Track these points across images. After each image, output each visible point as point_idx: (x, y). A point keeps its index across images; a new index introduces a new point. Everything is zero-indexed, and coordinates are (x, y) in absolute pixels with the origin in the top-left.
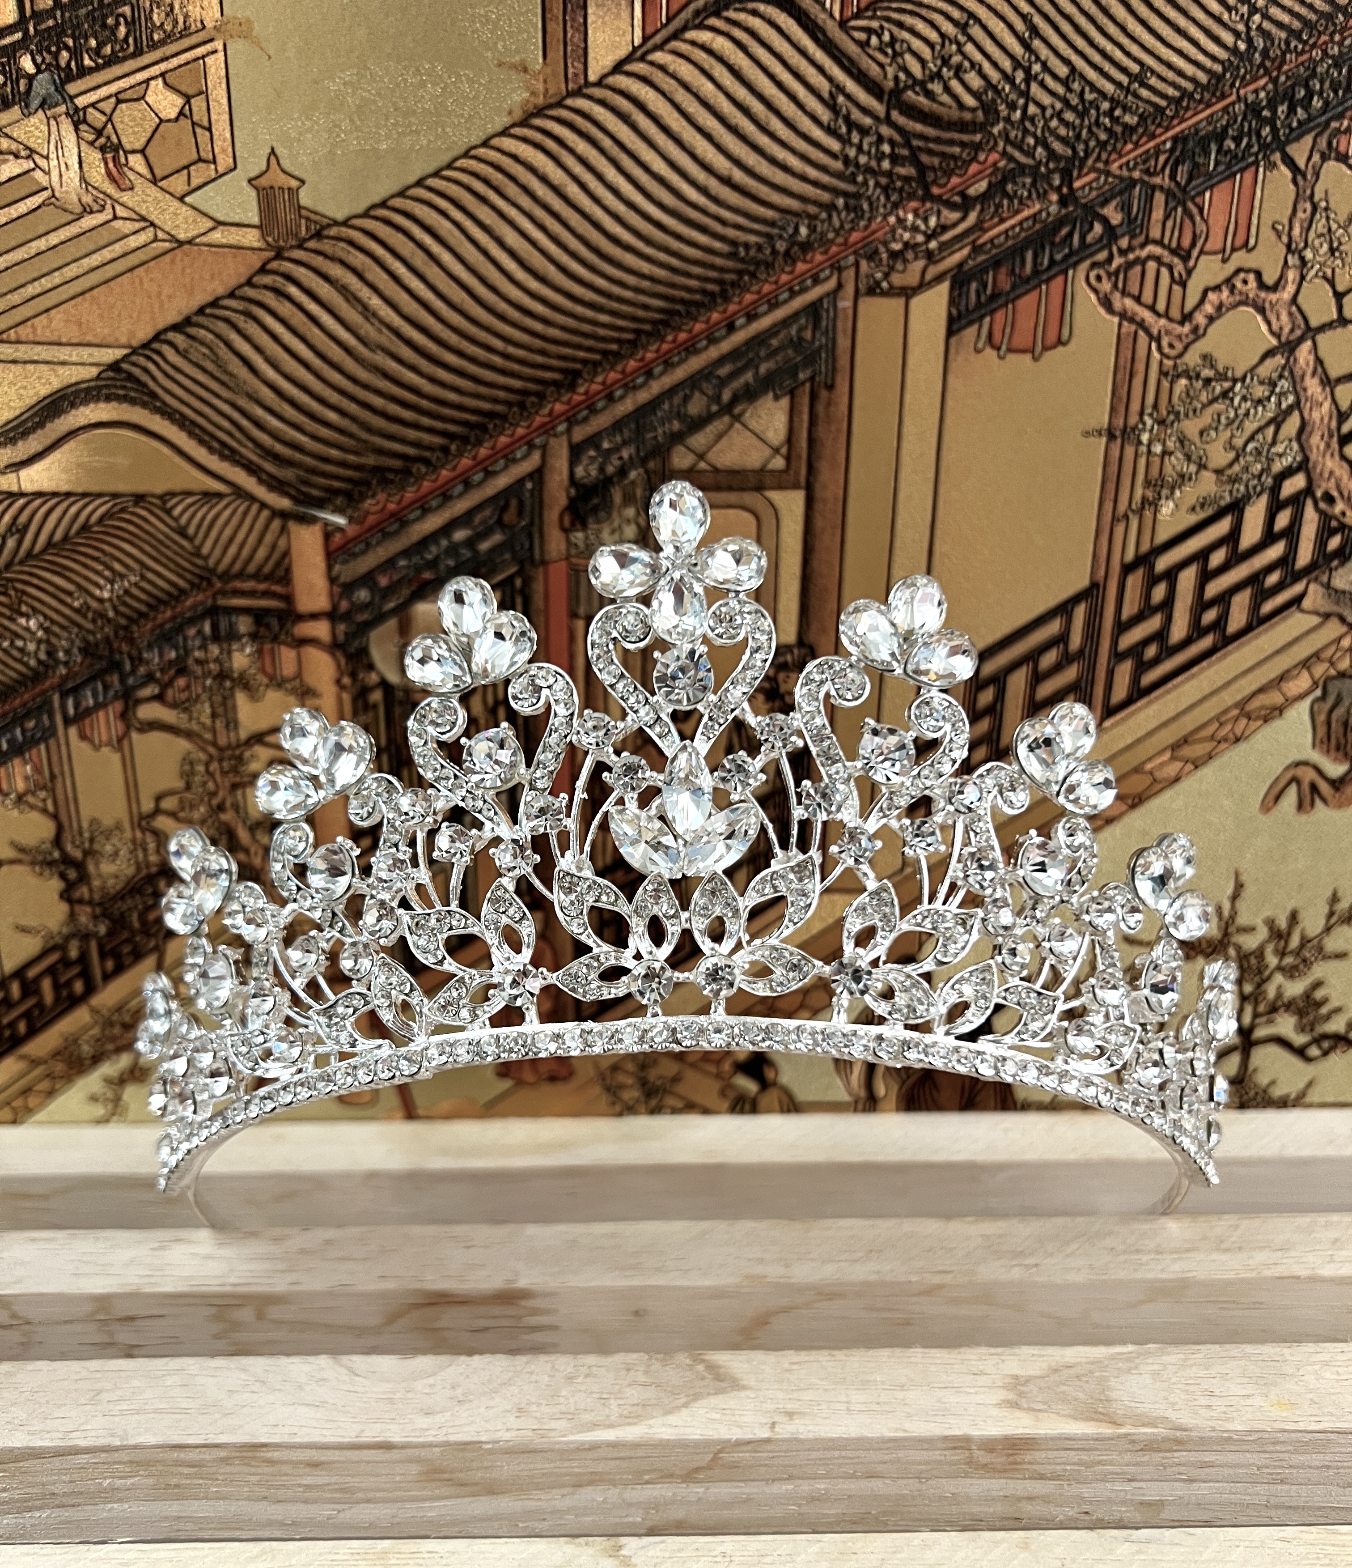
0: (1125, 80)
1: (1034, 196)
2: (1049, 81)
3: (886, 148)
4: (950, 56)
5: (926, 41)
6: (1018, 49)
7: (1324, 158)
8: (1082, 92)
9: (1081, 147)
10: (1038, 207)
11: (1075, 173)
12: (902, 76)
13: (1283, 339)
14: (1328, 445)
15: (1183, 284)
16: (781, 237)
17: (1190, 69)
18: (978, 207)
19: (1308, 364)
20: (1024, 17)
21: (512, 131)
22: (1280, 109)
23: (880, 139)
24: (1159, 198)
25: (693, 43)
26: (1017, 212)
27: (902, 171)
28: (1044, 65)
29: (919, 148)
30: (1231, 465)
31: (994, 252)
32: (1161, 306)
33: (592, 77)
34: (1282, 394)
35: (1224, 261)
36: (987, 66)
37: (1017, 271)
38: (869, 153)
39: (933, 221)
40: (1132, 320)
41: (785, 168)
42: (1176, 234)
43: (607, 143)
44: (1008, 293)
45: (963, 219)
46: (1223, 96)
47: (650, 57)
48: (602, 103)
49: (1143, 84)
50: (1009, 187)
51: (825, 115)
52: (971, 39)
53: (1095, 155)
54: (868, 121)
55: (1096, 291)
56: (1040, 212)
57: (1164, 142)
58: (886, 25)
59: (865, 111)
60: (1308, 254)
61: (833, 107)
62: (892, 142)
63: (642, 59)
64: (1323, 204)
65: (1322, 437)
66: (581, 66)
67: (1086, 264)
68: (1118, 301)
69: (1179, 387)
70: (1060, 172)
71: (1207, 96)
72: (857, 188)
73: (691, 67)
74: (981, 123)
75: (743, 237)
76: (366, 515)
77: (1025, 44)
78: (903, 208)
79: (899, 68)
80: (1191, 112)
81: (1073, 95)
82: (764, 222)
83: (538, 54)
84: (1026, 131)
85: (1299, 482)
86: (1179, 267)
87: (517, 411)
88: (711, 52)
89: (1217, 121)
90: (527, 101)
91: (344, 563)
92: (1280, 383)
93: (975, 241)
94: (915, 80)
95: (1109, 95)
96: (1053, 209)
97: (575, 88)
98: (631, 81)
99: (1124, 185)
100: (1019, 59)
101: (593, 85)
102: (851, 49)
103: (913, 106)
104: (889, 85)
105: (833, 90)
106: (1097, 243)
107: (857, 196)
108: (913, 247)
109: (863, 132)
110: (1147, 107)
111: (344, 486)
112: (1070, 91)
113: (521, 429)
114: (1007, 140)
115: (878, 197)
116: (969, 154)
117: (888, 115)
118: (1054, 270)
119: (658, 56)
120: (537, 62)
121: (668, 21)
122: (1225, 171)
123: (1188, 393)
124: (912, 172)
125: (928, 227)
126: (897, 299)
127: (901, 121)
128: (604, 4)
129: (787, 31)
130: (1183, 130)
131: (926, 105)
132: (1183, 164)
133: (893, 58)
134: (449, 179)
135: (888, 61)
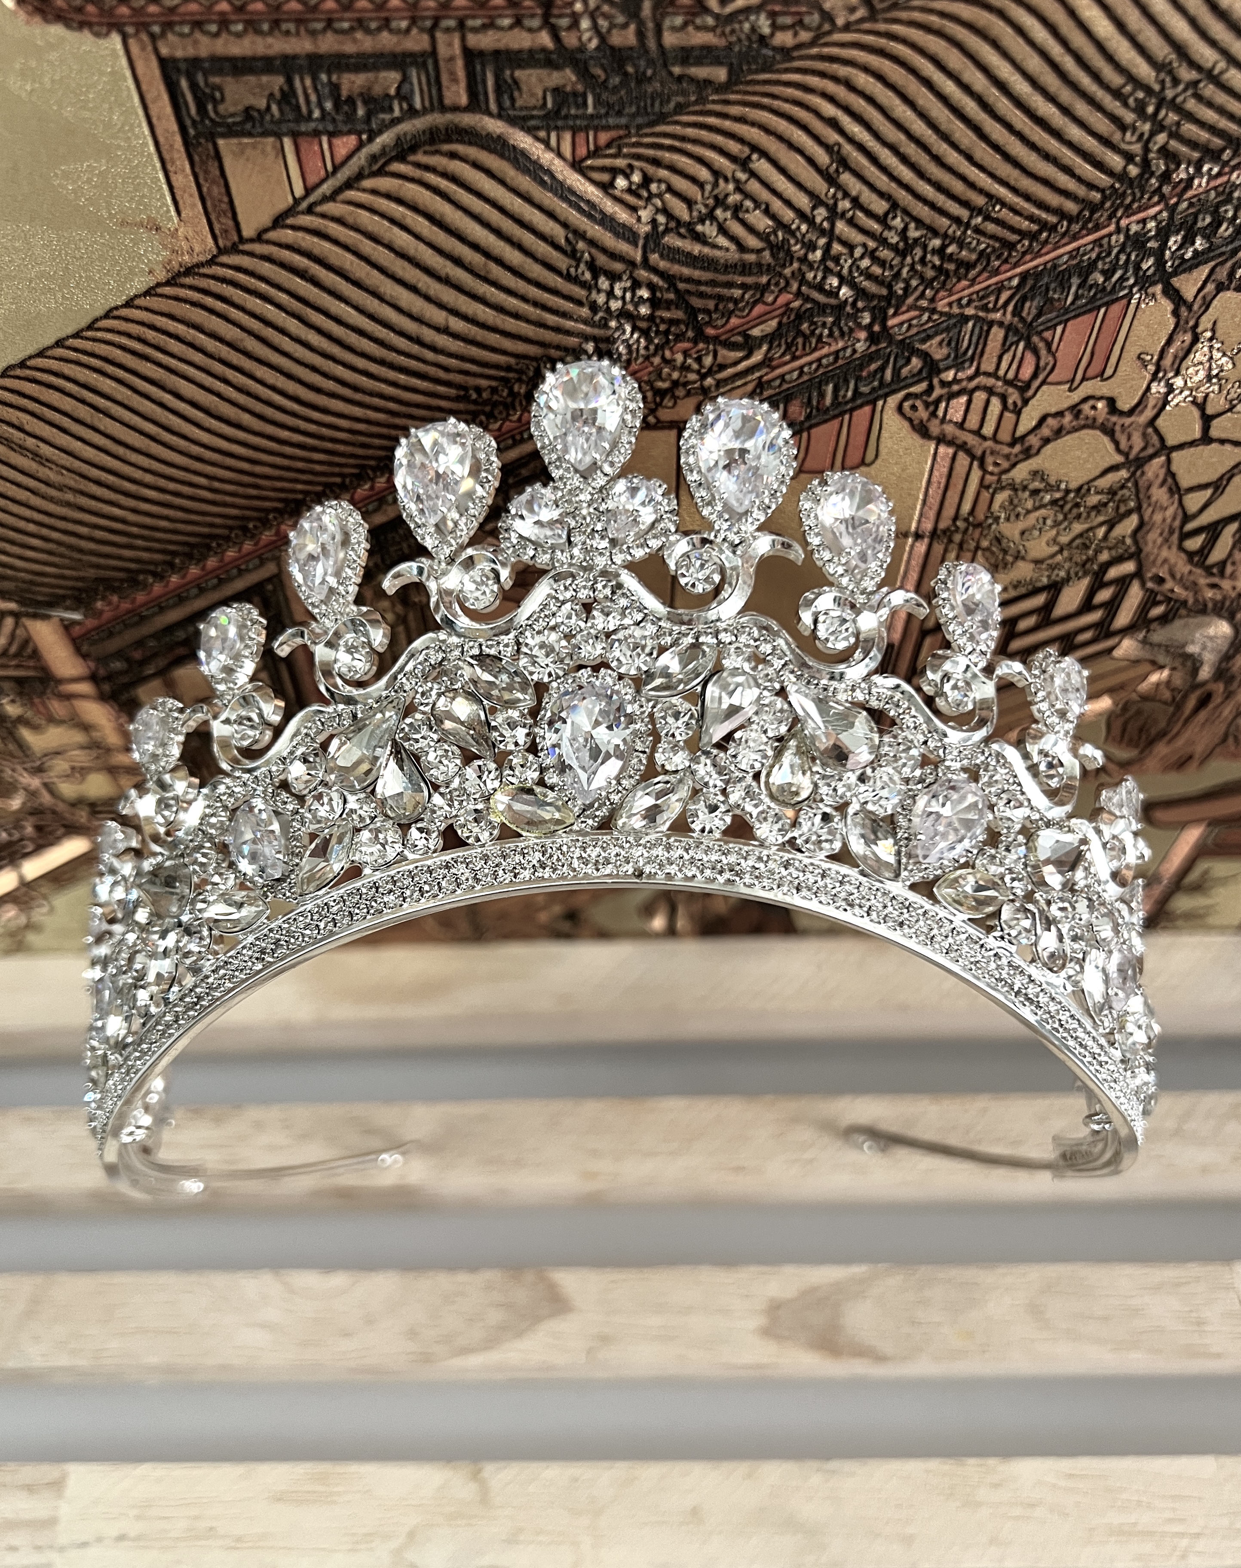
0: (964, 214)
1: (837, 333)
2: (860, 218)
3: (645, 293)
4: (727, 196)
5: (693, 180)
6: (819, 185)
7: (1221, 288)
8: (905, 229)
9: (899, 288)
10: (841, 344)
11: (891, 311)
12: (661, 219)
13: (1132, 457)
14: (1166, 540)
15: (1018, 413)
16: (519, 380)
17: (1054, 200)
18: (765, 348)
19: (1157, 476)
20: (828, 148)
21: (159, 290)
22: (1173, 239)
23: (636, 284)
24: (997, 335)
25: (374, 192)
26: (815, 349)
27: (666, 315)
28: (856, 202)
29: (688, 292)
30: (1053, 556)
31: (785, 386)
32: (988, 430)
33: (248, 231)
34: (1124, 501)
35: (1070, 390)
36: (777, 205)
37: (815, 403)
38: (623, 298)
39: (708, 361)
40: (950, 443)
41: (516, 316)
42: (1014, 366)
43: (283, 298)
44: (802, 423)
45: (747, 357)
46: (1097, 227)
47: (319, 209)
48: (267, 258)
49: (987, 218)
50: (805, 326)
51: (562, 262)
52: (753, 174)
53: (917, 294)
54: (618, 267)
55: (910, 420)
56: (844, 349)
57: (1010, 279)
58: (636, 163)
59: (613, 256)
60: (1178, 382)
61: (573, 255)
62: (651, 287)
63: (310, 211)
64: (1208, 334)
65: (1161, 534)
66: (231, 223)
67: (901, 395)
68: (934, 428)
69: (1002, 497)
70: (872, 310)
71: (1076, 227)
72: (610, 332)
73: (376, 218)
74: (769, 265)
75: (472, 381)
76: (101, 612)
77: (831, 180)
78: (671, 349)
79: (658, 211)
80: (1050, 246)
81: (893, 233)
82: (497, 367)
83: (168, 211)
84: (827, 271)
85: (1129, 567)
86: (1014, 396)
87: (240, 533)
88: (400, 201)
89: (1084, 254)
90: (170, 261)
91: (91, 645)
92: (1120, 493)
93: (761, 378)
94: (679, 222)
95: (942, 231)
96: (860, 346)
97: (229, 244)
98: (300, 234)
99: (952, 321)
100: (823, 197)
101: (251, 240)
102: (591, 192)
103: (678, 250)
104: (644, 229)
105: (570, 236)
106: (914, 376)
107: (610, 340)
108: (685, 384)
109: (614, 277)
110: (991, 242)
111: (69, 592)
112: (890, 228)
113: (248, 546)
114: (803, 281)
115: (638, 341)
116: (753, 296)
117: (645, 259)
118: (859, 402)
119: (330, 208)
120: (170, 219)
121: (336, 169)
122: (1086, 304)
123: (1011, 502)
124: (679, 314)
125: (701, 366)
126: (666, 432)
127: (663, 265)
128: (242, 152)
129: (499, 175)
130: (1037, 267)
131: (696, 249)
132: (1032, 300)
133: (648, 199)
134: (94, 340)
135: (641, 203)
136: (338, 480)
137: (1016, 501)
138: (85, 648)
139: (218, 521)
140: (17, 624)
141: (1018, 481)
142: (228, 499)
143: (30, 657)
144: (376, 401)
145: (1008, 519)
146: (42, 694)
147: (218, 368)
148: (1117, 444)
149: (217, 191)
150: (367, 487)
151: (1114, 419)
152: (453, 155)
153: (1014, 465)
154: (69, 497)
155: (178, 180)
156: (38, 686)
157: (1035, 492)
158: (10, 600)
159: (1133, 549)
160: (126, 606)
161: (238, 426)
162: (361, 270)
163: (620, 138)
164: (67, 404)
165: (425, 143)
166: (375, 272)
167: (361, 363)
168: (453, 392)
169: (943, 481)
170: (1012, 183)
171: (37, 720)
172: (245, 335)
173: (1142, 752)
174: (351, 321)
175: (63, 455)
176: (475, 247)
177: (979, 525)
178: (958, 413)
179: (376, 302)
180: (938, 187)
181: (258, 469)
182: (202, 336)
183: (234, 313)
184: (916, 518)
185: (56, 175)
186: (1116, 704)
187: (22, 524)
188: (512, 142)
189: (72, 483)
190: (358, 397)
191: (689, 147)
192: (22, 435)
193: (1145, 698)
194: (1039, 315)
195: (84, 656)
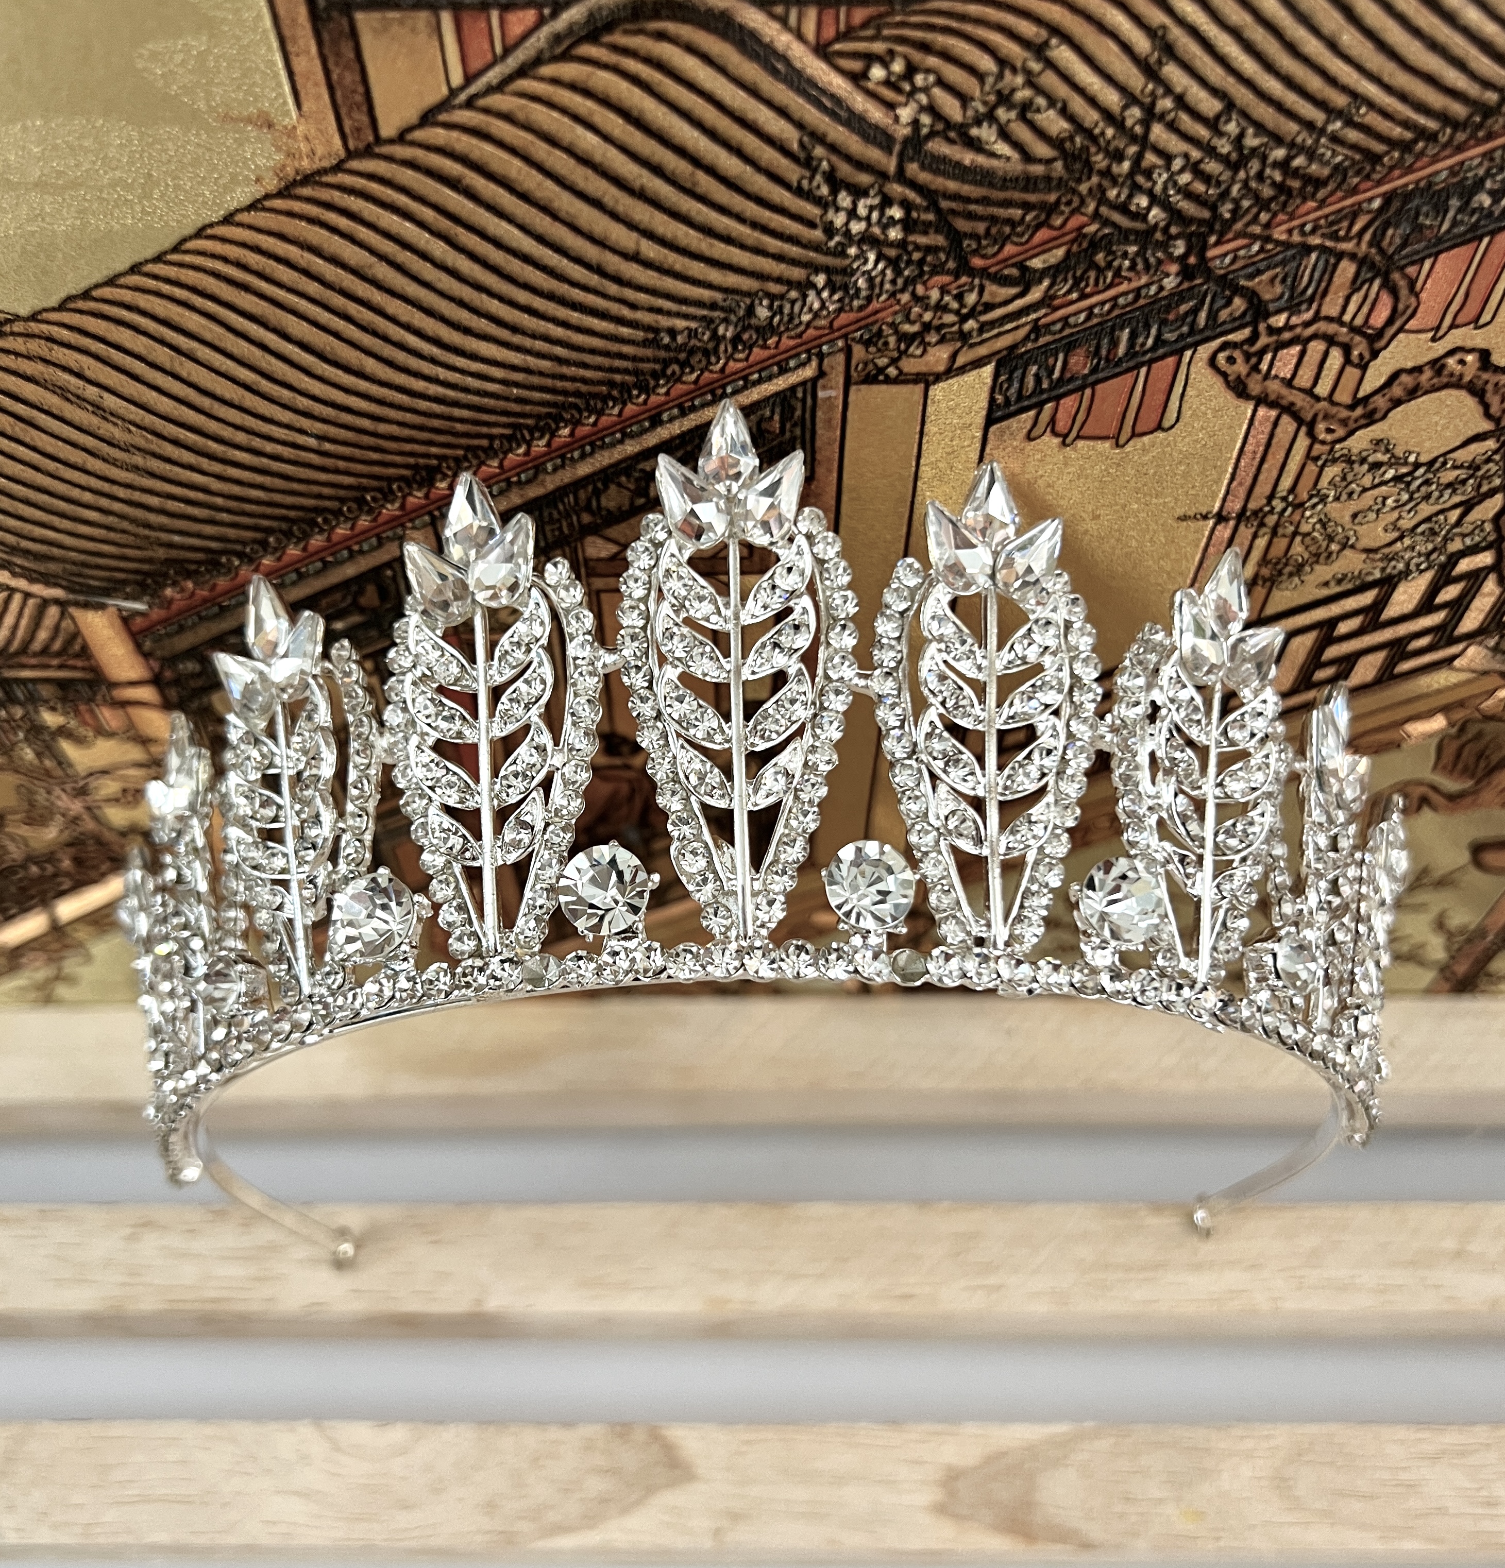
0: (1317, 116)
1: (1140, 266)
2: (1185, 121)
3: (896, 213)
4: (1013, 90)
5: (972, 70)
6: (1135, 80)
8: (1241, 135)
9: (1226, 211)
10: (1144, 280)
11: (1213, 239)
15: (1364, 367)
16: (726, 321)
17: (1439, 101)
18: (1046, 283)
20: (1150, 32)
21: (267, 204)
23: (887, 202)
24: (1347, 269)
25: (555, 81)
26: (1111, 286)
27: (922, 240)
28: (1181, 101)
29: (953, 212)
30: (1391, 544)
31: (1067, 332)
32: (1322, 389)
33: (387, 130)
35: (1434, 340)
36: (1078, 105)
37: (1104, 352)
38: (868, 218)
39: (971, 298)
40: (1272, 405)
41: (728, 240)
42: (1365, 309)
43: (428, 214)
44: (1085, 377)
45: (1022, 295)
46: (1490, 137)
48: (410, 164)
49: (1350, 123)
50: (1100, 257)
51: (793, 172)
52: (1050, 64)
53: (1248, 218)
54: (864, 179)
55: (1224, 375)
56: (1148, 285)
57: (1370, 200)
58: (899, 48)
59: (861, 165)
61: (808, 163)
62: (906, 205)
63: (469, 104)
66: (366, 118)
67: (1217, 344)
68: (1256, 385)
69: (1332, 471)
70: (1188, 238)
71: (1461, 137)
72: (847, 262)
73: (555, 114)
74: (1061, 179)
75: (665, 322)
76: (171, 601)
77: (1150, 71)
78: (924, 283)
79: (922, 109)
80: (1425, 160)
81: (1224, 140)
82: (699, 304)
83: (285, 103)
84: (1136, 188)
85: (1486, 559)
86: (1360, 348)
87: (354, 506)
88: (587, 93)
89: (1470, 169)
90: (284, 166)
91: (155, 641)
92: (1485, 468)
93: (1039, 319)
94: (949, 124)
95: (1288, 139)
96: (1170, 283)
97: (361, 146)
98: (455, 134)
99: (1290, 253)
100: (1137, 92)
101: (391, 141)
102: (838, 84)
103: (944, 159)
104: (903, 132)
105: (806, 139)
106: (1235, 319)
107: (848, 272)
108: (939, 328)
109: (858, 192)
110: (1350, 153)
111: (131, 577)
112: (1220, 134)
113: (364, 522)
114: (1102, 200)
115: (883, 272)
116: (1035, 218)
117: (901, 169)
118: (1161, 351)
119: (497, 101)
120: (287, 113)
121: (508, 51)
122: (1466, 232)
123: (1344, 478)
124: (939, 240)
125: (962, 305)
126: (910, 386)
127: (924, 177)
128: (385, 30)
129: (719, 61)
130: (1407, 185)
131: (968, 158)
132: (1397, 226)
133: (911, 94)
134: (181, 265)
135: (901, 99)
136: (485, 443)
137: (1350, 477)
138: (148, 645)
139: (326, 491)
140: (63, 614)
141: (1355, 451)
142: (341, 464)
143: (77, 656)
144: (539, 345)
145: (1337, 499)
146: (91, 700)
147: (338, 301)
148: (1486, 407)
149: (350, 78)
150: (521, 451)
151: (1485, 376)
152: (661, 36)
153: (1351, 433)
154: (138, 460)
155: (300, 64)
156: (85, 690)
157: (1377, 465)
158: (56, 585)
159: (1491, 538)
160: (204, 593)
161: (360, 374)
162: (531, 180)
163: (880, 16)
164: (140, 344)
165: (626, 20)
166: (549, 184)
167: (523, 297)
168: (640, 335)
169: (1261, 449)
170: (1386, 78)
171: (82, 731)
172: (374, 260)
173: (1477, 783)
174: (514, 245)
175: (132, 408)
176: (681, 151)
177: (1302, 504)
178: (1284, 368)
179: (548, 220)
180: (1289, 82)
181: (383, 428)
182: (320, 261)
183: (363, 233)
184: (1221, 496)
185: (141, 56)
186: (1451, 724)
187: (76, 493)
188: (739, 19)
189: (142, 443)
190: (517, 339)
191: (969, 28)
192: (81, 383)
193: (1489, 718)
194: (1404, 245)
195: (146, 655)
